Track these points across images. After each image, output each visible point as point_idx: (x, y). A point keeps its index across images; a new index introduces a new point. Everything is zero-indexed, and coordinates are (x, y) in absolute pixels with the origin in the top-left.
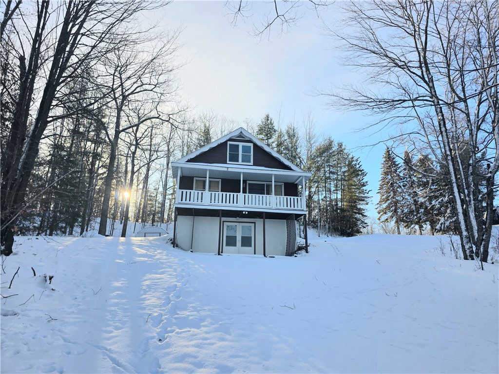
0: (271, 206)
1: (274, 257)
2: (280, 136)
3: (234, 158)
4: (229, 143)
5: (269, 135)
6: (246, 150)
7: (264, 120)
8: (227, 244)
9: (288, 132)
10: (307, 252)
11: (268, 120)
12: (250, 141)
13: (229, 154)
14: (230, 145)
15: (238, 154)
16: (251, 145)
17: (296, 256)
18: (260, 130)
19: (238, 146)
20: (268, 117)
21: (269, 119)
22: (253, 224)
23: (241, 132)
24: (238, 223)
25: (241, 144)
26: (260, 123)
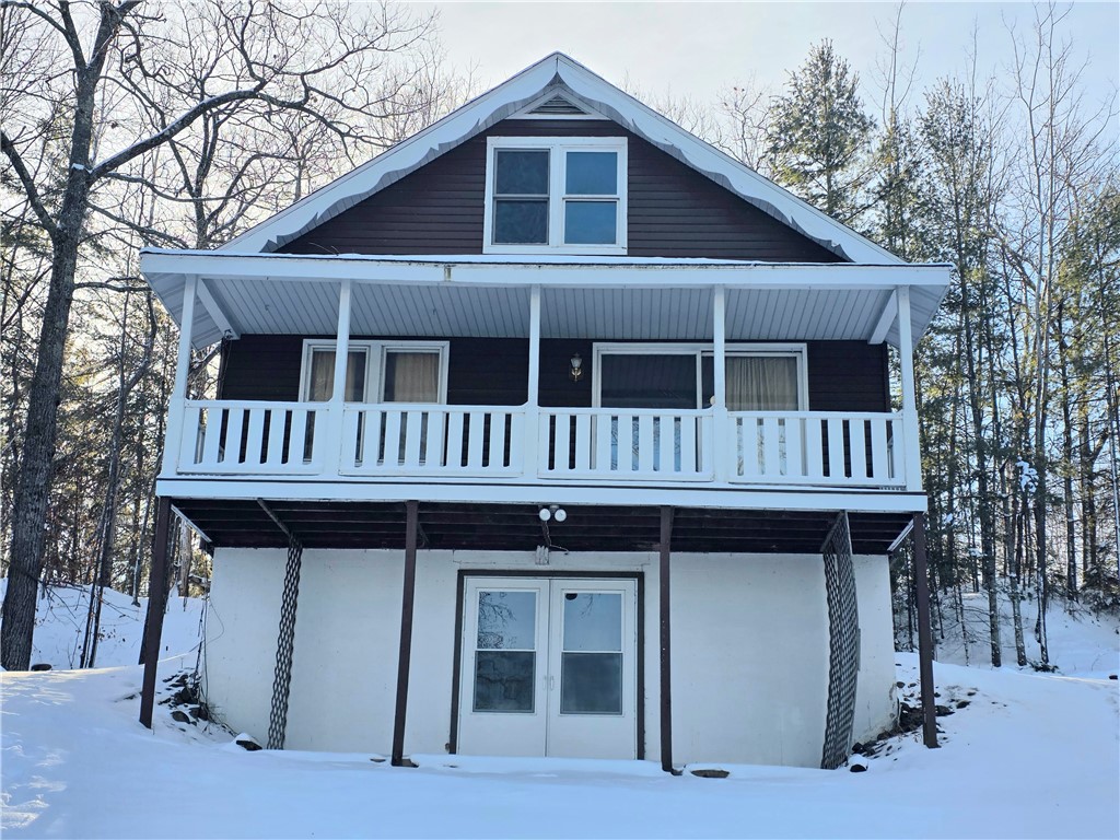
0: (703, 475)
1: (723, 774)
2: (890, 148)
3: (525, 224)
4: (494, 143)
5: (832, 150)
6: (588, 172)
7: (805, 79)
8: (483, 703)
9: (930, 128)
10: (931, 742)
11: (827, 75)
12: (611, 127)
13: (498, 202)
14: (502, 155)
15: (546, 202)
16: (619, 146)
17: (858, 769)
18: (785, 129)
19: (543, 157)
20: (825, 59)
21: (833, 70)
22: (632, 584)
23: (557, 81)
24: (543, 582)
25: (559, 149)
26: (787, 91)
